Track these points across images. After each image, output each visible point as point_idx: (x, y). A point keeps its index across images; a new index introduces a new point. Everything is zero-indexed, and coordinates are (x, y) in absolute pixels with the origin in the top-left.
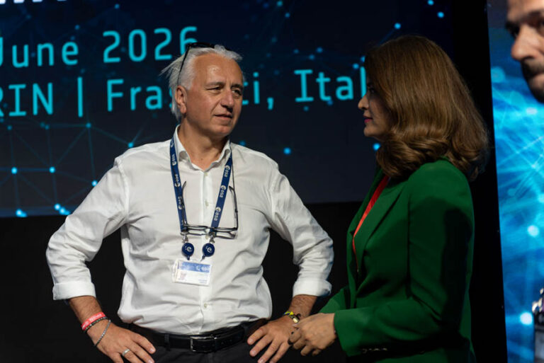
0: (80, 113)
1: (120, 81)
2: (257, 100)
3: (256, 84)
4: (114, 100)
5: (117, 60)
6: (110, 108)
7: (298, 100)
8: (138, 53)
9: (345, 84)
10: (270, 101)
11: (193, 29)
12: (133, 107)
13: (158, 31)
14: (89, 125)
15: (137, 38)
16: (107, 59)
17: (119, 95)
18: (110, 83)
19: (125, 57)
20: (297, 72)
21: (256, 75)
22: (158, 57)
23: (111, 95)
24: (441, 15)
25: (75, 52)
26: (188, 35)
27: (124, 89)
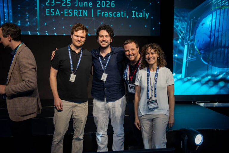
0: (92, 16)
1: (100, 11)
2: (125, 16)
3: (125, 13)
4: (99, 14)
5: (99, 6)
6: (98, 16)
7: (132, 17)
8: (103, 5)
9: (141, 14)
10: (127, 16)
11: (114, 2)
12: (102, 16)
13: (107, 1)
14: (94, 19)
15: (103, 3)
16: (98, 6)
17: (100, 13)
18: (98, 11)
19: (101, 6)
20: (132, 11)
21: (125, 11)
22: (107, 6)
23: (98, 13)
24: (158, 2)
25: (91, 4)
26: (113, 3)
27: (101, 12)
